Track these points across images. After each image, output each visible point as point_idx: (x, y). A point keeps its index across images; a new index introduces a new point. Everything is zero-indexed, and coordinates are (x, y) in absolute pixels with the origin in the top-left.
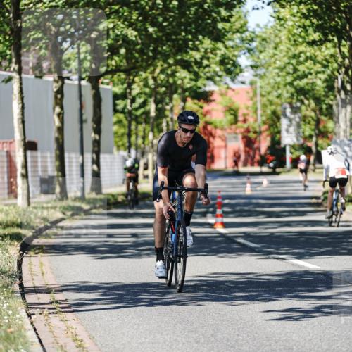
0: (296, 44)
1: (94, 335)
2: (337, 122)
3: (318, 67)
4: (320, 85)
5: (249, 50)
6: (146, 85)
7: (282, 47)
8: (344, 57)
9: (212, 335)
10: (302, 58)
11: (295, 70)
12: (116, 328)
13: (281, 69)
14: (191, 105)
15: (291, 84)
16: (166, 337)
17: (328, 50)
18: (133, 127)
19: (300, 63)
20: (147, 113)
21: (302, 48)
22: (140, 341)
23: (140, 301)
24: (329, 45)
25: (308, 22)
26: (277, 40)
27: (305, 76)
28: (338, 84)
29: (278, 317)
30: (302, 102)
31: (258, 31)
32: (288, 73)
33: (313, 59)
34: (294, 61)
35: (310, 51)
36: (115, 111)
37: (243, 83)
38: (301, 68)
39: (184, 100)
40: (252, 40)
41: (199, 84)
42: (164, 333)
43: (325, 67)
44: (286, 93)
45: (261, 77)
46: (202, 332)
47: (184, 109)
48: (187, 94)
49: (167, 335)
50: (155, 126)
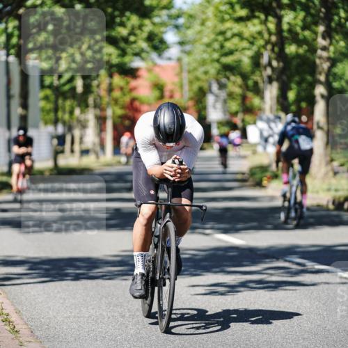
0: (223, 21)
1: (20, 309)
2: (262, 98)
3: (245, 44)
4: (246, 60)
5: (177, 27)
7: (209, 24)
8: (270, 34)
10: (229, 34)
11: (222, 47)
12: (42, 302)
13: (208, 45)
14: (118, 80)
15: (218, 61)
16: (92, 311)
17: (253, 27)
18: (60, 101)
19: (227, 40)
20: (74, 89)
21: (228, 25)
22: (65, 315)
23: (67, 275)
24: (256, 21)
26: (204, 17)
27: (231, 53)
28: (265, 60)
29: (204, 292)
30: (228, 78)
31: (185, 8)
32: (214, 50)
33: (240, 35)
34: (220, 38)
35: (237, 28)
36: (42, 86)
37: (170, 59)
38: (228, 45)
39: (111, 76)
40: (178, 16)
41: (127, 59)
42: (90, 307)
43: (252, 43)
44: (213, 69)
45: (188, 53)
46: (127, 306)
47: (110, 84)
48: (114, 69)
49: (93, 309)
50: (82, 101)
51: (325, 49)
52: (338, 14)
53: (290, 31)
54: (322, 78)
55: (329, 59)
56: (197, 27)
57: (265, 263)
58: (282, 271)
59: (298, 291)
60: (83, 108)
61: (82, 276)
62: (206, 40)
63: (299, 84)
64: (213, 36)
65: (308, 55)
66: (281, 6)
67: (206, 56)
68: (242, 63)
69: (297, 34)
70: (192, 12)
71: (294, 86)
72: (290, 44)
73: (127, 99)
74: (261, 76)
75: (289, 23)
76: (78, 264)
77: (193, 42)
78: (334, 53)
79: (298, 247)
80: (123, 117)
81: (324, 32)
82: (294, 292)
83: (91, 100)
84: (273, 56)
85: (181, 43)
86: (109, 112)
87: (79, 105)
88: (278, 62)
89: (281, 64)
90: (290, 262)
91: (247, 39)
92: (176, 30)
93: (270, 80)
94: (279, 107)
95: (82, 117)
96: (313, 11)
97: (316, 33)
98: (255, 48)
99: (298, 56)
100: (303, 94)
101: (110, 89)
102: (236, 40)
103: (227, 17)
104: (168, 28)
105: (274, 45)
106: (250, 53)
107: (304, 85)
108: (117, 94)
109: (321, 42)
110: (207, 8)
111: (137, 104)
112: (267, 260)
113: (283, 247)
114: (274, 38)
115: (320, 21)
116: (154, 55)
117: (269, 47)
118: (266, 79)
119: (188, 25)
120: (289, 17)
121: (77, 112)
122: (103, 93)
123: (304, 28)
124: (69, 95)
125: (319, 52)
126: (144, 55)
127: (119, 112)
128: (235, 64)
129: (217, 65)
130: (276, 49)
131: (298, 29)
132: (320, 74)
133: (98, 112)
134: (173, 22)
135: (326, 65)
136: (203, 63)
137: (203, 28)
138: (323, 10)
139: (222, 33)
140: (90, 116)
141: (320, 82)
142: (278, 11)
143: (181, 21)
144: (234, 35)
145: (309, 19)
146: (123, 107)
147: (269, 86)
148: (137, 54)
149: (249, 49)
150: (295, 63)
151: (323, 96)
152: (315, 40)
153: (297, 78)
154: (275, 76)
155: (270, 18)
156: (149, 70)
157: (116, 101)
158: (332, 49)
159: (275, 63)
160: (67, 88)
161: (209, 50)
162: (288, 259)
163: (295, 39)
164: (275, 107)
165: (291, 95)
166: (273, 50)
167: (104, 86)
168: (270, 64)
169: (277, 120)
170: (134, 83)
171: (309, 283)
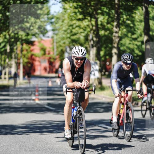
0: (72, 20)
2: (89, 54)
3: (81, 30)
4: (82, 38)
5: (51, 23)
6: (5, 38)
7: (66, 21)
8: (93, 26)
9: (33, 148)
10: (74, 26)
11: (71, 32)
13: (65, 31)
14: (25, 46)
15: (69, 38)
16: (12, 148)
17: (85, 23)
19: (73, 28)
20: (6, 50)
21: (74, 22)
23: (2, 132)
24: (86, 20)
25: (77, 11)
26: (63, 18)
27: (75, 34)
28: (90, 37)
29: (62, 140)
30: (74, 45)
31: (55, 14)
32: (68, 33)
33: (79, 26)
34: (71, 28)
35: (78, 23)
37: (48, 37)
38: (74, 31)
39: (22, 45)
40: (52, 18)
41: (29, 37)
43: (85, 30)
44: (67, 41)
45: (57, 34)
46: (28, 146)
47: (22, 48)
48: (24, 42)
49: (13, 147)
50: (9, 55)
51: (116, 32)
52: (123, 17)
53: (101, 25)
54: (116, 45)
55: (119, 37)
56: (60, 23)
57: (90, 127)
58: (97, 131)
59: (104, 140)
60: (10, 59)
61: (8, 133)
62: (64, 29)
63: (105, 48)
64: (67, 27)
65: (110, 35)
66: (97, 14)
67: (64, 36)
68: (80, 39)
69: (105, 26)
70: (58, 16)
71: (103, 49)
72: (102, 31)
73: (29, 55)
74: (89, 44)
75: (101, 21)
76: (7, 127)
77: (59, 29)
78: (121, 34)
79: (104, 120)
80: (27, 63)
81: (117, 25)
82: (102, 140)
83: (13, 56)
84: (94, 36)
85: (53, 30)
86: (21, 61)
87: (8, 58)
88: (96, 38)
89: (97, 39)
90: (100, 127)
91: (82, 28)
92: (51, 24)
93: (93, 46)
94: (97, 58)
95: (9, 63)
96: (112, 16)
97: (113, 25)
98: (86, 32)
99: (105, 35)
100: (107, 52)
101: (22, 51)
102: (77, 29)
103: (73, 18)
104: (48, 24)
105: (94, 31)
106: (83, 34)
107: (108, 49)
108: (25, 52)
109: (115, 29)
110: (65, 14)
111: (34, 57)
112: (91, 126)
113: (98, 120)
114: (94, 28)
115: (115, 20)
116: (41, 35)
117: (92, 32)
118: (91, 46)
119: (56, 22)
120: (101, 18)
121: (7, 60)
122: (19, 52)
123: (108, 23)
124: (4, 53)
125: (114, 34)
126: (37, 35)
127: (26, 60)
128: (77, 39)
129: (69, 40)
130: (95, 33)
131: (105, 24)
132: (115, 44)
133: (16, 60)
134: (50, 21)
135: (117, 40)
136: (63, 39)
137: (63, 23)
138: (116, 15)
139: (72, 26)
140: (13, 62)
141: (115, 47)
142: (96, 16)
143: (53, 20)
144: (77, 26)
145: (110, 19)
146: (28, 59)
147: (92, 49)
148: (34, 35)
149: (83, 33)
150: (103, 39)
151: (116, 53)
152: (112, 29)
153: (105, 46)
154: (95, 45)
155: (93, 19)
156: (39, 42)
157: (24, 56)
158: (120, 32)
159: (95, 39)
160: (3, 50)
161: (66, 33)
162: (100, 125)
163: (104, 28)
164: (95, 58)
165: (102, 53)
166: (94, 33)
167: (19, 49)
168: (92, 39)
169: (96, 64)
170: (32, 48)
171: (109, 136)
